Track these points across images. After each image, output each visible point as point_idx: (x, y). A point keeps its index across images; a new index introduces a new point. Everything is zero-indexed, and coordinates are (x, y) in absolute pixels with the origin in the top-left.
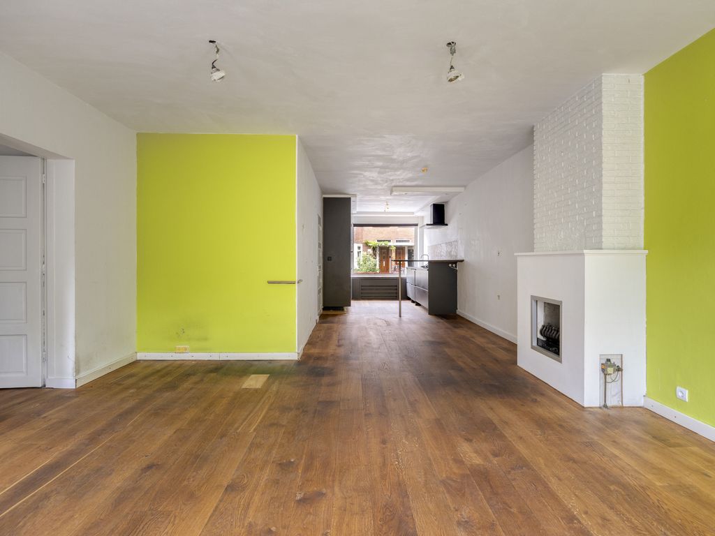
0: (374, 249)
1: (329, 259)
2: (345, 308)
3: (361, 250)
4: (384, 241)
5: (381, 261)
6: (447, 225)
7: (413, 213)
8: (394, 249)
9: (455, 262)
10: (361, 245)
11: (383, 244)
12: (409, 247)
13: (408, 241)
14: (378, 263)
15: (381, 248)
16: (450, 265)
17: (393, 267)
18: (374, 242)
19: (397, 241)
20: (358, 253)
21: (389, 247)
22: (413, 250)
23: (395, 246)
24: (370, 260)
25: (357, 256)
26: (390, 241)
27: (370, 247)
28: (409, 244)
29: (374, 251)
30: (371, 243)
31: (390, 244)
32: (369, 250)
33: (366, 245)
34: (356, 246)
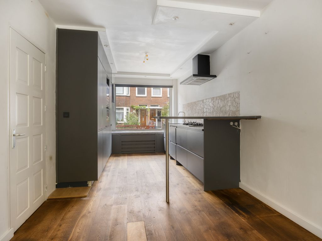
0: (137, 110)
1: (66, 115)
2: (90, 183)
3: (129, 111)
4: (143, 105)
5: (141, 118)
6: (215, 76)
7: (169, 75)
8: (149, 110)
9: (237, 120)
10: (129, 108)
11: (143, 107)
12: (158, 109)
13: (158, 106)
14: (139, 119)
15: (142, 110)
16: (232, 123)
17: (149, 121)
18: (137, 106)
19: (151, 106)
20: (127, 113)
21: (146, 109)
22: (161, 111)
23: (150, 109)
24: (134, 117)
25: (126, 115)
26: (146, 106)
27: (134, 109)
28: (159, 107)
29: (137, 112)
30: (135, 107)
31: (147, 107)
32: (134, 111)
33: (132, 108)
34: (125, 108)
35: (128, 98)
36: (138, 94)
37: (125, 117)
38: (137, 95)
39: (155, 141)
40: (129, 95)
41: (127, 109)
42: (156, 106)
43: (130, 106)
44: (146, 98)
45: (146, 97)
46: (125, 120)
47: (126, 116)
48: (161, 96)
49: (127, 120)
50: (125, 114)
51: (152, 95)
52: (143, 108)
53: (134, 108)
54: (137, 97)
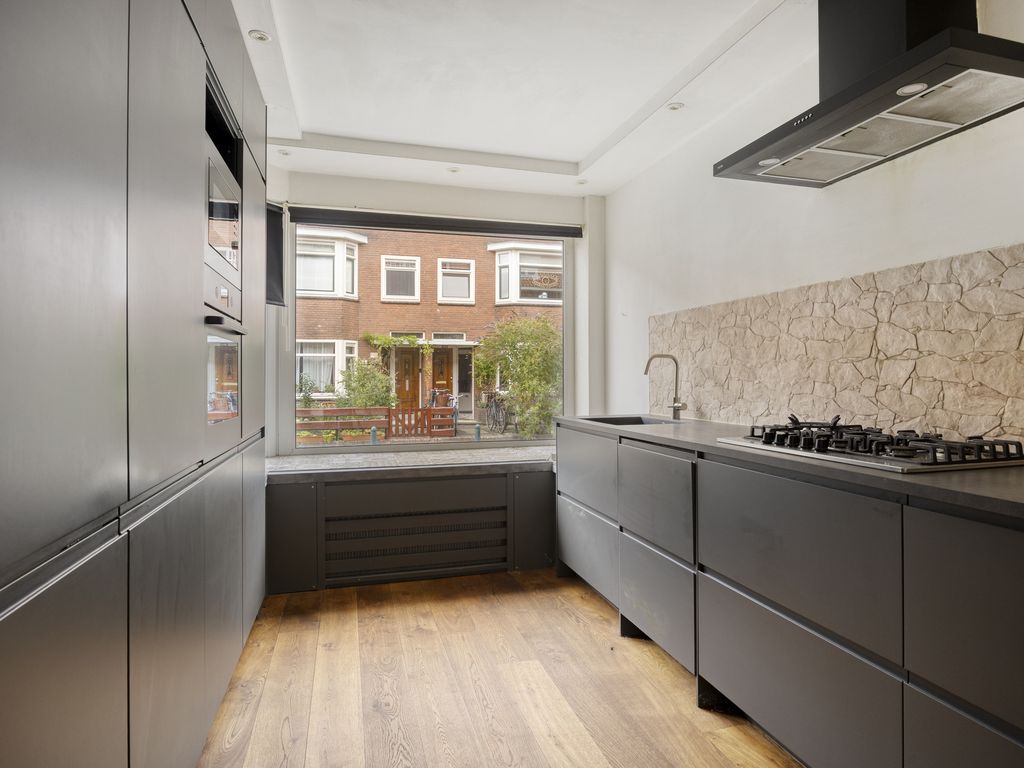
0: (385, 352)
3: (355, 354)
4: (407, 334)
5: (398, 381)
8: (429, 352)
10: (355, 344)
12: (461, 348)
13: (461, 337)
14: (393, 382)
15: (401, 351)
18: (384, 338)
19: (436, 336)
20: (348, 360)
21: (418, 349)
22: (470, 356)
23: (432, 346)
24: (374, 377)
25: (344, 369)
26: (419, 335)
27: (375, 348)
28: (463, 342)
29: (384, 356)
30: (377, 339)
31: (421, 341)
32: (374, 355)
33: (367, 343)
34: (341, 345)
35: (352, 306)
36: (388, 294)
37: (339, 377)
38: (384, 297)
39: (504, 508)
40: (355, 296)
41: (347, 348)
42: (452, 336)
43: (361, 336)
44: (419, 307)
45: (418, 304)
46: (340, 389)
47: (342, 373)
48: (472, 300)
49: (348, 386)
50: (340, 365)
51: (441, 299)
52: (406, 343)
53: (375, 342)
54: (384, 303)
